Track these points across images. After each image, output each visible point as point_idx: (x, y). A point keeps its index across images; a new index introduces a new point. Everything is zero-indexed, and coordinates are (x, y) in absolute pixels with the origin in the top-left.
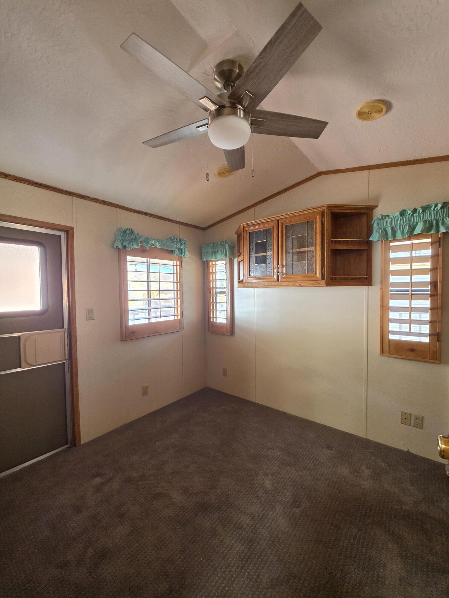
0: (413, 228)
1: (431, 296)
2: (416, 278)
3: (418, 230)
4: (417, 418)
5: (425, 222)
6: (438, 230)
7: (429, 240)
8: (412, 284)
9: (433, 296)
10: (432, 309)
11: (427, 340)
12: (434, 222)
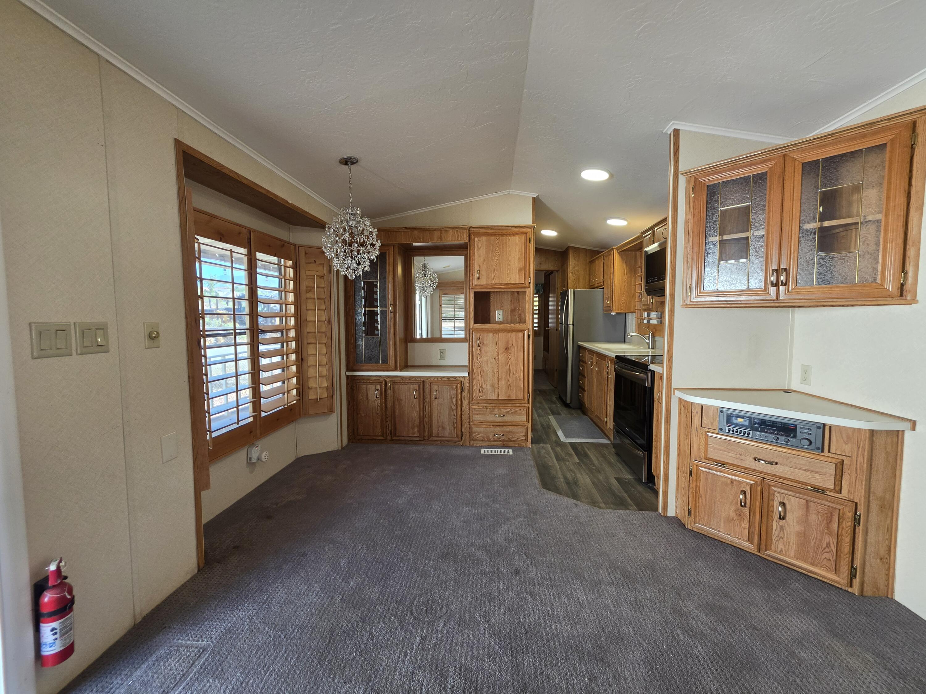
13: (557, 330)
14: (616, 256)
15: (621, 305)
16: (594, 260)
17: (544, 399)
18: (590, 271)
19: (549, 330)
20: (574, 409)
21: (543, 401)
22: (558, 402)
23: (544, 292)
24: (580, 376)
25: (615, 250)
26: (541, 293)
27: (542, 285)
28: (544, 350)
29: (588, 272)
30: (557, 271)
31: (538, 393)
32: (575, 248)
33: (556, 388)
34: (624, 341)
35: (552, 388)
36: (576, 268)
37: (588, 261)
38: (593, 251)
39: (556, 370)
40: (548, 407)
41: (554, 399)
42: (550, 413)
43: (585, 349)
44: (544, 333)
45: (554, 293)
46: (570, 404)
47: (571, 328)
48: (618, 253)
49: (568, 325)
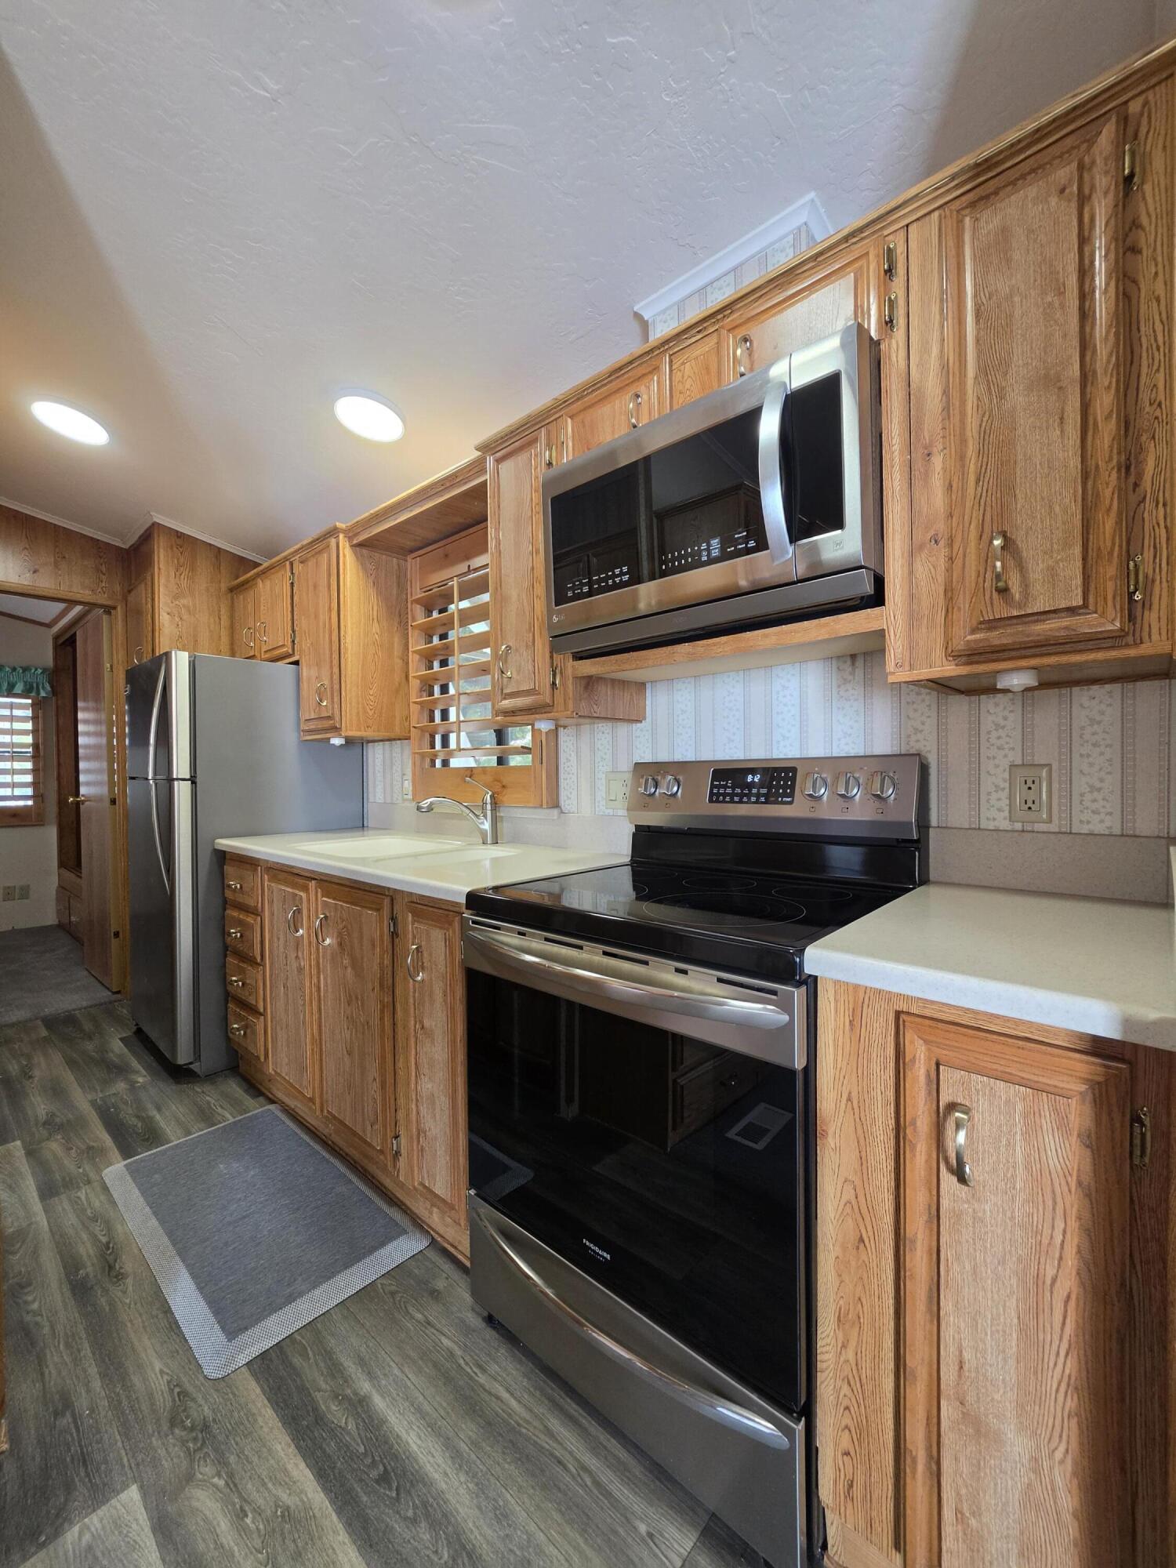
0: (11, 686)
1: (33, 757)
2: (17, 739)
3: (19, 688)
4: (22, 888)
5: (25, 683)
6: (38, 693)
7: (30, 701)
8: (13, 745)
9: (35, 757)
10: (35, 771)
11: (30, 803)
12: (35, 685)
13: (113, 802)
14: (348, 558)
15: (365, 712)
16: (247, 582)
17: (71, 1063)
18: (232, 617)
19: (78, 804)
20: (211, 1077)
21: (69, 1078)
22: (135, 1064)
23: (54, 692)
24: (231, 960)
25: (341, 536)
26: (43, 694)
27: (45, 670)
28: (62, 864)
29: (224, 620)
30: (109, 610)
31: (44, 1033)
32: (179, 535)
33: (118, 992)
34: (359, 824)
35: (104, 995)
36: (184, 601)
37: (224, 586)
38: (242, 560)
39: (117, 935)
40: (93, 1103)
41: (117, 1046)
42: (107, 1140)
43: (248, 862)
44: (60, 814)
45: (98, 697)
46: (195, 1067)
47: (182, 793)
48: (352, 546)
49: (170, 780)
